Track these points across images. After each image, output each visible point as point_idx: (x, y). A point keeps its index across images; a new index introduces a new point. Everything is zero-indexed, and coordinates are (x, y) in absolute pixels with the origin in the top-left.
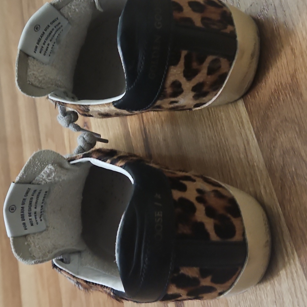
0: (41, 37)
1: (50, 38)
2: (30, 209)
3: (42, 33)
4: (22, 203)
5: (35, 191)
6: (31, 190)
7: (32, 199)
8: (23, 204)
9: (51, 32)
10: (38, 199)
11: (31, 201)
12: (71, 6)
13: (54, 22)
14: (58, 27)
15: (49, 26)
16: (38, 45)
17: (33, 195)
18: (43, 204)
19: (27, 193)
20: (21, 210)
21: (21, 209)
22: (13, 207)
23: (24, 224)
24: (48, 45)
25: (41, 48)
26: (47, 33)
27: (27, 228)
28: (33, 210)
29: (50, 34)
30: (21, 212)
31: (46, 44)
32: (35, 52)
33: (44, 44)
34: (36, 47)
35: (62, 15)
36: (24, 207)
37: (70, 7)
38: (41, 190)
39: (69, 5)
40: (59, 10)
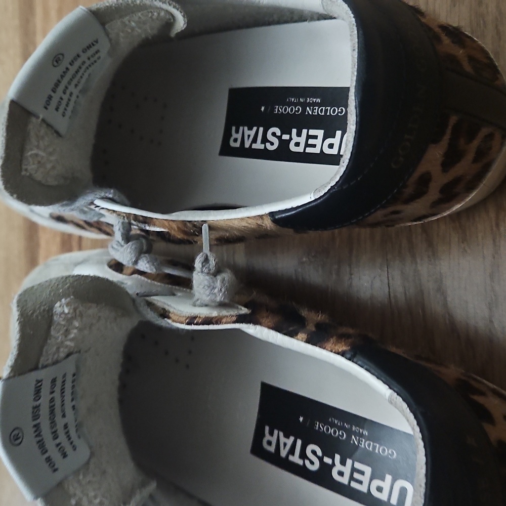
0: (62, 77)
1: (75, 81)
2: (53, 423)
3: (65, 70)
4: (33, 417)
5: (54, 381)
6: (44, 382)
7: (52, 400)
8: (36, 416)
9: (80, 68)
10: (64, 396)
11: (52, 406)
12: (129, 21)
13: (89, 47)
14: (92, 60)
15: (78, 56)
16: (53, 94)
17: (52, 393)
18: (74, 403)
19: (38, 391)
20: (35, 431)
21: (35, 429)
22: (16, 432)
23: (48, 460)
24: (71, 94)
25: (58, 99)
26: (73, 70)
27: (56, 467)
28: (60, 422)
29: (77, 72)
30: (36, 436)
31: (68, 92)
32: (46, 108)
33: (64, 93)
34: (50, 97)
35: (107, 34)
36: (39, 424)
37: (127, 22)
38: (64, 376)
39: (126, 19)
40: (103, 24)
